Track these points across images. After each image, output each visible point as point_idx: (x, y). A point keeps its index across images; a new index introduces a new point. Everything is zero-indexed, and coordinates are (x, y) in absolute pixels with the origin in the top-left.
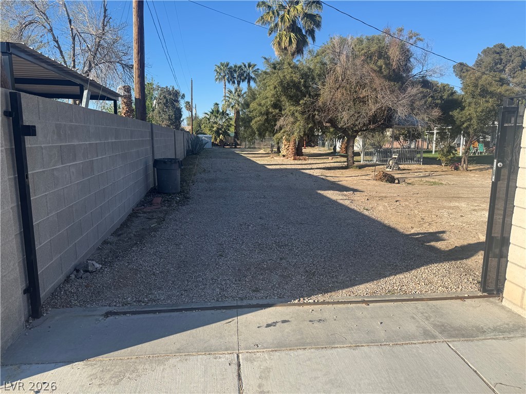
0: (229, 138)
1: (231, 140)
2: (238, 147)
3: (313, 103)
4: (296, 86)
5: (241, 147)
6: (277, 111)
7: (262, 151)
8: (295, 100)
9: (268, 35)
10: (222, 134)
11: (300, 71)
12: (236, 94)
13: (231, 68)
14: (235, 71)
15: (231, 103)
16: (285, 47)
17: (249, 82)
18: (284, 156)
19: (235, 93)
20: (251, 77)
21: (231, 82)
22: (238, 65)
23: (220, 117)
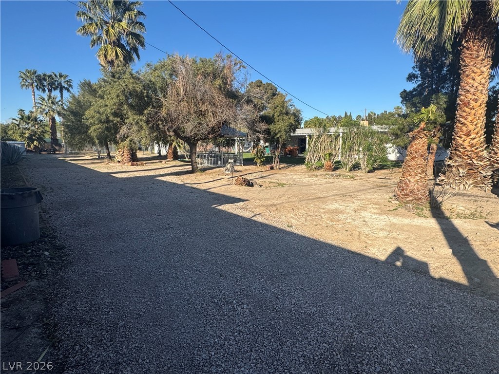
0: (46, 144)
1: (48, 146)
2: (57, 152)
3: (156, 113)
4: (138, 96)
5: (60, 153)
6: (118, 119)
7: (87, 157)
8: (139, 109)
9: (91, 46)
10: (36, 140)
11: (141, 82)
12: (50, 101)
13: (39, 76)
14: (44, 79)
15: (44, 110)
16: (112, 60)
17: (61, 92)
18: (119, 162)
19: (48, 100)
20: (64, 87)
21: (41, 90)
22: (48, 74)
23: (32, 123)
